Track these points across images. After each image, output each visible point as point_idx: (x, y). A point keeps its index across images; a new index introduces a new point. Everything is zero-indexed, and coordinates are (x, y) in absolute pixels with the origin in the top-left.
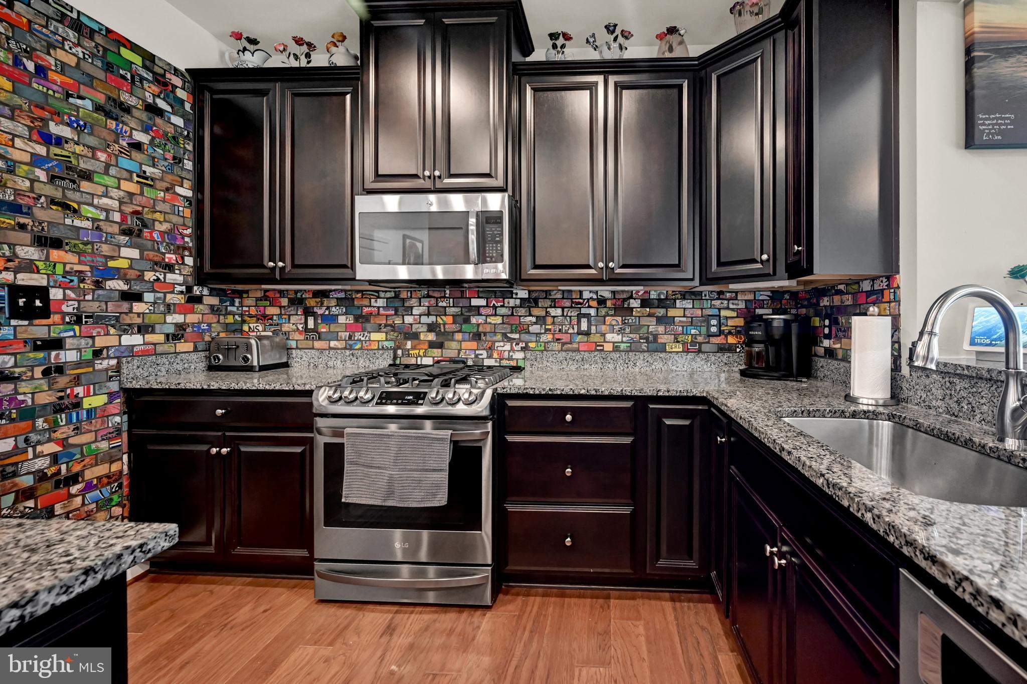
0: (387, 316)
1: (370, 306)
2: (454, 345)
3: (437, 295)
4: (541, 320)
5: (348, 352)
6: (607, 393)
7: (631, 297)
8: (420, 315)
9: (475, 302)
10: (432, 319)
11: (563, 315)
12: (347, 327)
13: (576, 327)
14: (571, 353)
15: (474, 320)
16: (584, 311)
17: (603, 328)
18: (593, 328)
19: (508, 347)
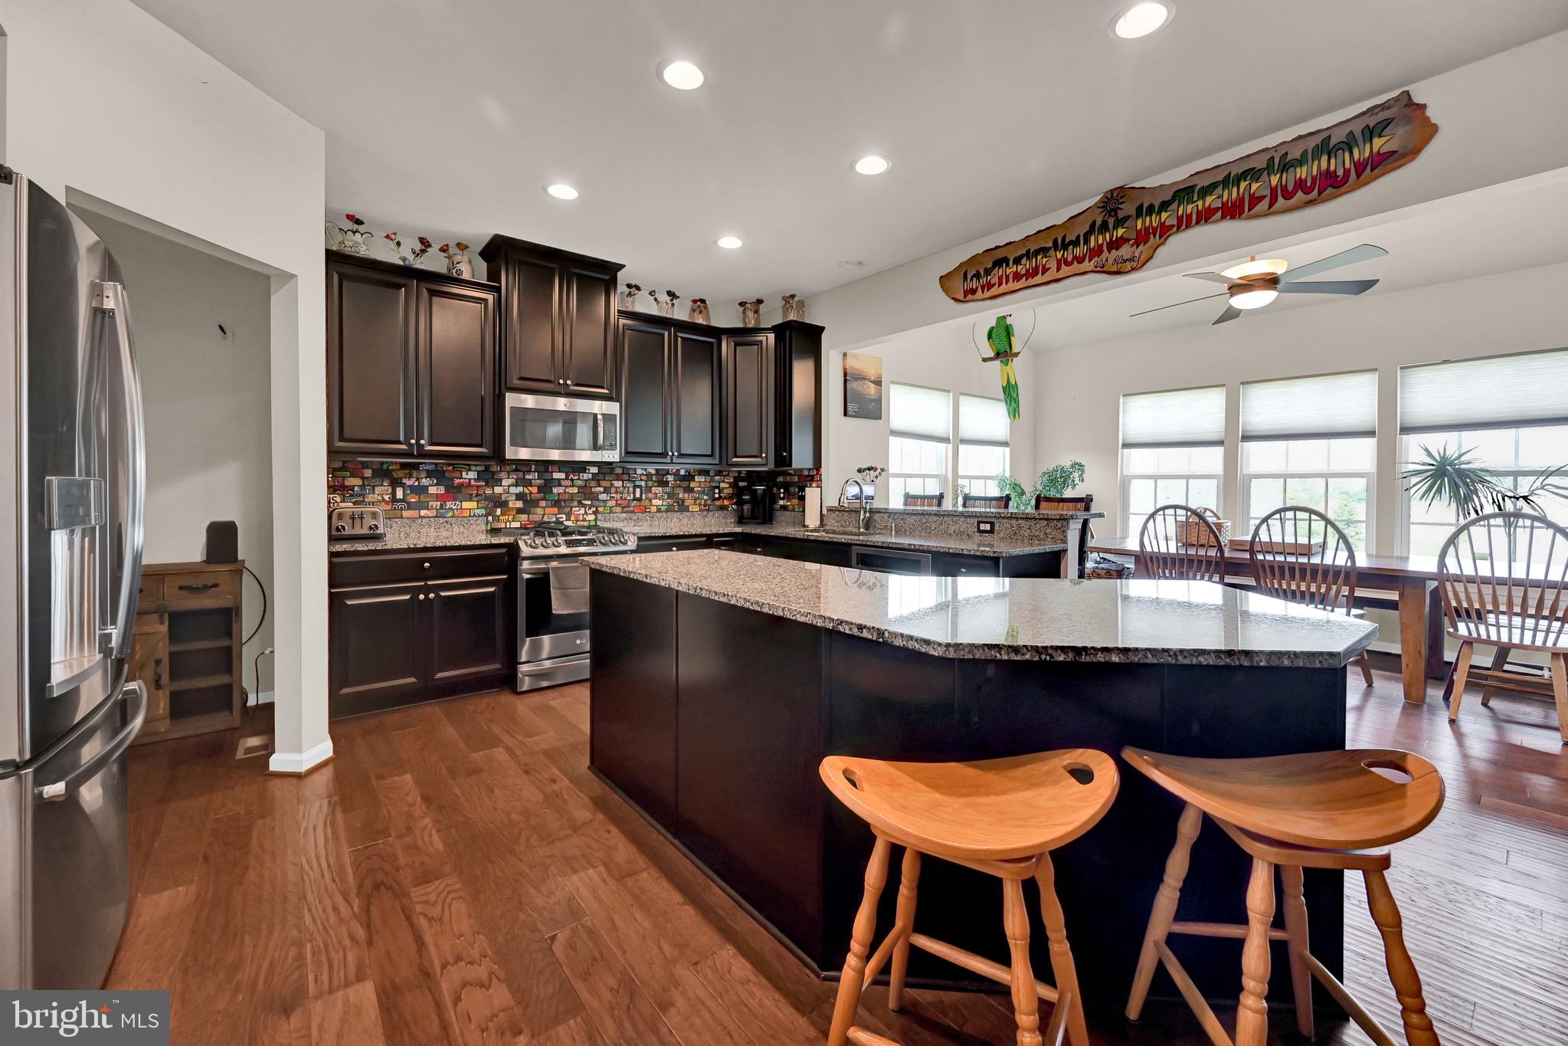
0: (478, 487)
1: (461, 478)
2: (539, 511)
3: (524, 469)
4: (607, 490)
5: (441, 520)
6: (694, 533)
7: (668, 474)
8: (509, 486)
9: (556, 475)
10: (520, 489)
11: (623, 486)
12: (438, 497)
13: (632, 495)
14: (629, 514)
15: (555, 490)
16: (637, 483)
17: (650, 495)
18: (644, 496)
19: (582, 511)
